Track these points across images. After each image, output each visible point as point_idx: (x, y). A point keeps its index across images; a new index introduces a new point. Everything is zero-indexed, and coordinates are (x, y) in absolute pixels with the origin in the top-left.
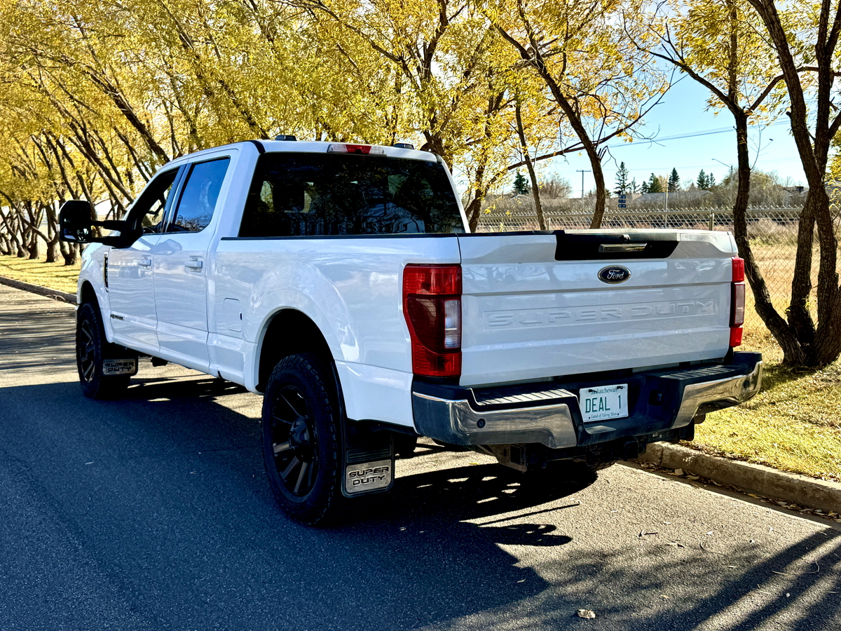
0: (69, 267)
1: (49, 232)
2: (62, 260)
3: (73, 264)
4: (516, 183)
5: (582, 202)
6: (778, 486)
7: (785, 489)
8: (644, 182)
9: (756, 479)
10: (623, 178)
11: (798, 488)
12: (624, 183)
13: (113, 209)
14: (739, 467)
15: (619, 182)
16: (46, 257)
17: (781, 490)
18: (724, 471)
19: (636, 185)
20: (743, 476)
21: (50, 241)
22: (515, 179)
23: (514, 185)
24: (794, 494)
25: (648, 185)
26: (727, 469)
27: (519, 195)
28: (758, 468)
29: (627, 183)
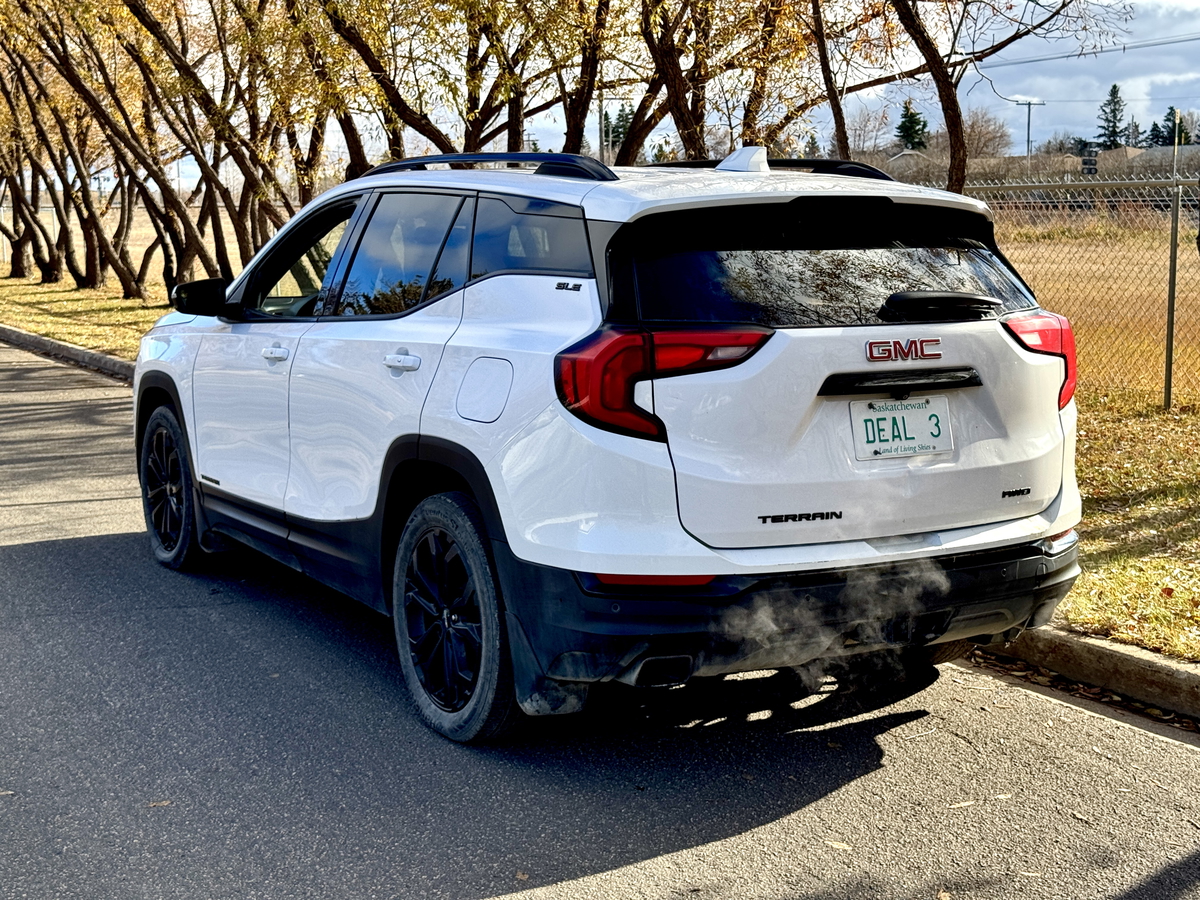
0: (46, 287)
1: (15, 223)
2: (37, 274)
3: (56, 280)
4: (902, 128)
5: (1028, 163)
6: (1152, 683)
7: (1164, 690)
8: (1155, 125)
9: (1117, 671)
10: (1115, 117)
11: (1185, 688)
12: (1114, 126)
13: (120, 184)
14: (1090, 649)
15: (1105, 125)
16: (10, 267)
17: (1158, 690)
18: (1066, 656)
19: (1141, 130)
20: (1095, 665)
21: (17, 238)
22: (899, 121)
23: (896, 132)
24: (1179, 698)
25: (1162, 129)
26: (1071, 652)
27: (907, 152)
28: (1122, 651)
29: (1121, 126)
